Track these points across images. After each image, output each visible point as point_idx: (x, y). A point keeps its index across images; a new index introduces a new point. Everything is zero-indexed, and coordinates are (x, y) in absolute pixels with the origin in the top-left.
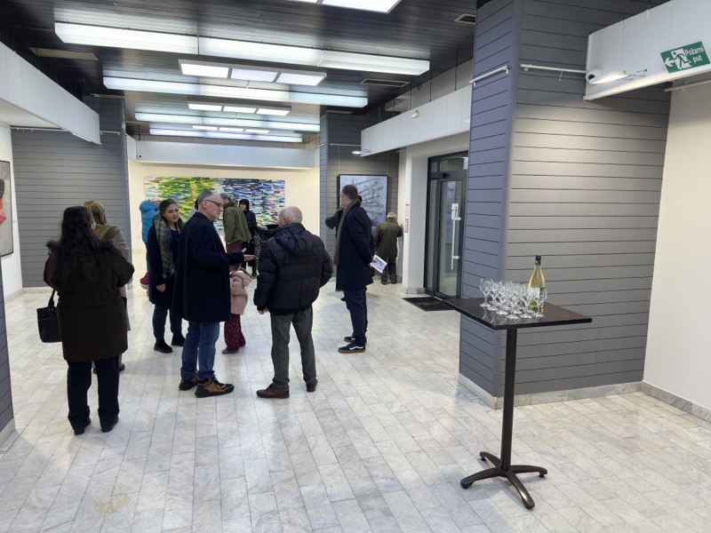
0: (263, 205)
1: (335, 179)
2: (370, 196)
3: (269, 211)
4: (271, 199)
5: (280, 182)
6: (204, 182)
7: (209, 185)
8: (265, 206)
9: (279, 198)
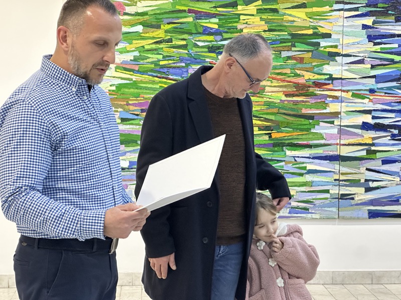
6: (293, 7)
7: (309, 18)
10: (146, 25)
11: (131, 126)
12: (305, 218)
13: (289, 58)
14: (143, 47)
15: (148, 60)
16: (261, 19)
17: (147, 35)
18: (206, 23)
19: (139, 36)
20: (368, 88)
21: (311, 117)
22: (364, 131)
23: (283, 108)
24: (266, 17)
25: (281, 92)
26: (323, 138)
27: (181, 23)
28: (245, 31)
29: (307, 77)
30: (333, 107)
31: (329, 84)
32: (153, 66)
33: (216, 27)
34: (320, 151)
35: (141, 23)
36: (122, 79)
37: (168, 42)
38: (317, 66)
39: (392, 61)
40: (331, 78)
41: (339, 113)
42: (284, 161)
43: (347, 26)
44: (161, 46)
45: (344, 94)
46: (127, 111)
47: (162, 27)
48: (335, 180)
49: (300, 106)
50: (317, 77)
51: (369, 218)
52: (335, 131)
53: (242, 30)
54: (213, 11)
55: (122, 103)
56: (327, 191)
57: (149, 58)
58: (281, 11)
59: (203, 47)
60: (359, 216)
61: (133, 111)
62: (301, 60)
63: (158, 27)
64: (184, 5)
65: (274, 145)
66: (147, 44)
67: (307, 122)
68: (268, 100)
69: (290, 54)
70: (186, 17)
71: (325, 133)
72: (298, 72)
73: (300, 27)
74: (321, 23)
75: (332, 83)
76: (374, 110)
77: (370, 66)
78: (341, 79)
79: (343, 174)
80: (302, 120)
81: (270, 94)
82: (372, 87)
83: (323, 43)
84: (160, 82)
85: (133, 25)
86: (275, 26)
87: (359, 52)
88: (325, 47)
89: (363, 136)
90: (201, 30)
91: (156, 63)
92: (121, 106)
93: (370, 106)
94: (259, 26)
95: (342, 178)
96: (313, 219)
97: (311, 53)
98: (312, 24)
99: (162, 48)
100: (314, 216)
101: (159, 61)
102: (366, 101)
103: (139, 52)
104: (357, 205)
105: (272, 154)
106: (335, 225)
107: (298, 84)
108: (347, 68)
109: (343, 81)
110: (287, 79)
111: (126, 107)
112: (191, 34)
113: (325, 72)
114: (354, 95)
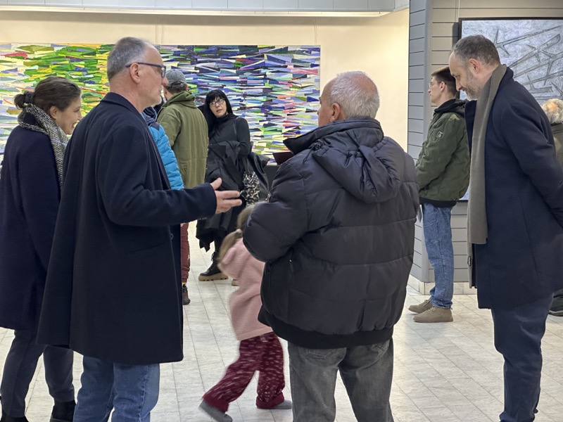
0: (265, 108)
1: (449, 31)
2: (542, 72)
3: (280, 125)
4: (287, 94)
5: (309, 51)
8: (271, 112)
9: (305, 89)
10: (40, 65)
14: (39, 78)
17: (41, 71)
18: (77, 64)
27: (62, 64)
28: (101, 69)
33: (83, 67)
35: (37, 64)
47: (50, 66)
54: (81, 57)
59: (76, 79)
63: (48, 67)
64: (63, 53)
70: (64, 61)
85: (32, 66)
90: (74, 68)
112: (68, 71)
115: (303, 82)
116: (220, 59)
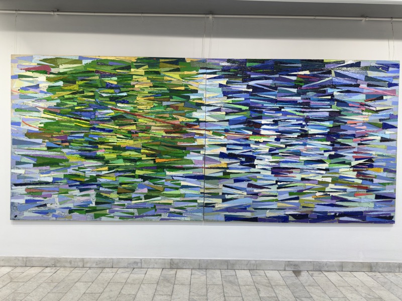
0: (331, 136)
4: (358, 119)
5: (385, 67)
6: (170, 71)
7: (182, 78)
8: (339, 140)
9: (380, 113)
10: (66, 81)
11: (55, 153)
12: (180, 220)
13: (168, 106)
14: (63, 96)
15: (67, 106)
16: (148, 79)
17: (66, 88)
18: (108, 80)
19: (60, 89)
20: (223, 128)
21: (184, 148)
22: (221, 159)
23: (164, 142)
24: (151, 77)
25: (163, 130)
26: (192, 163)
27: (90, 80)
28: (136, 86)
29: (181, 120)
30: (200, 141)
31: (197, 125)
32: (70, 110)
33: (116, 83)
34: (190, 172)
35: (61, 80)
36: (48, 119)
37: (81, 93)
38: (188, 112)
39: (241, 110)
40: (198, 121)
41: (204, 146)
42: (165, 179)
43: (208, 85)
44: (76, 96)
45: (207, 133)
46: (52, 142)
47: (77, 82)
48: (201, 193)
49: (176, 140)
50: (188, 120)
51: (226, 221)
52: (201, 158)
53: (134, 86)
54: (113, 72)
55: (48, 136)
56: (196, 201)
57: (68, 104)
58: (163, 73)
59: (106, 97)
60: (218, 219)
61: (55, 142)
62: (176, 108)
63: (74, 83)
64: (92, 67)
65: (158, 167)
66: (66, 94)
67: (181, 151)
68: (153, 135)
69: (169, 103)
70: (94, 76)
71: (194, 160)
72: (175, 116)
73: (176, 85)
74: (191, 82)
75: (199, 125)
76: (228, 144)
77: (224, 113)
78: (205, 122)
79: (207, 189)
80: (178, 150)
81: (154, 131)
82: (227, 128)
83: (192, 97)
84: (76, 122)
85: (56, 81)
86: (158, 84)
87: (217, 103)
88: (194, 99)
89: (221, 162)
90: (104, 85)
91: (72, 108)
92: (47, 138)
93: (225, 141)
94: (147, 83)
95: (206, 191)
96: (185, 221)
97: (183, 104)
98: (184, 83)
99: (77, 98)
100: (186, 219)
101: (75, 106)
102: (222, 137)
103: (61, 100)
104: (217, 211)
105: (156, 174)
106: (202, 225)
107: (175, 124)
108: (209, 114)
109: (207, 123)
110: (167, 121)
111: (51, 139)
112: (97, 87)
113: (193, 116)
114: (214, 133)
115: (377, 105)
116: (277, 76)
